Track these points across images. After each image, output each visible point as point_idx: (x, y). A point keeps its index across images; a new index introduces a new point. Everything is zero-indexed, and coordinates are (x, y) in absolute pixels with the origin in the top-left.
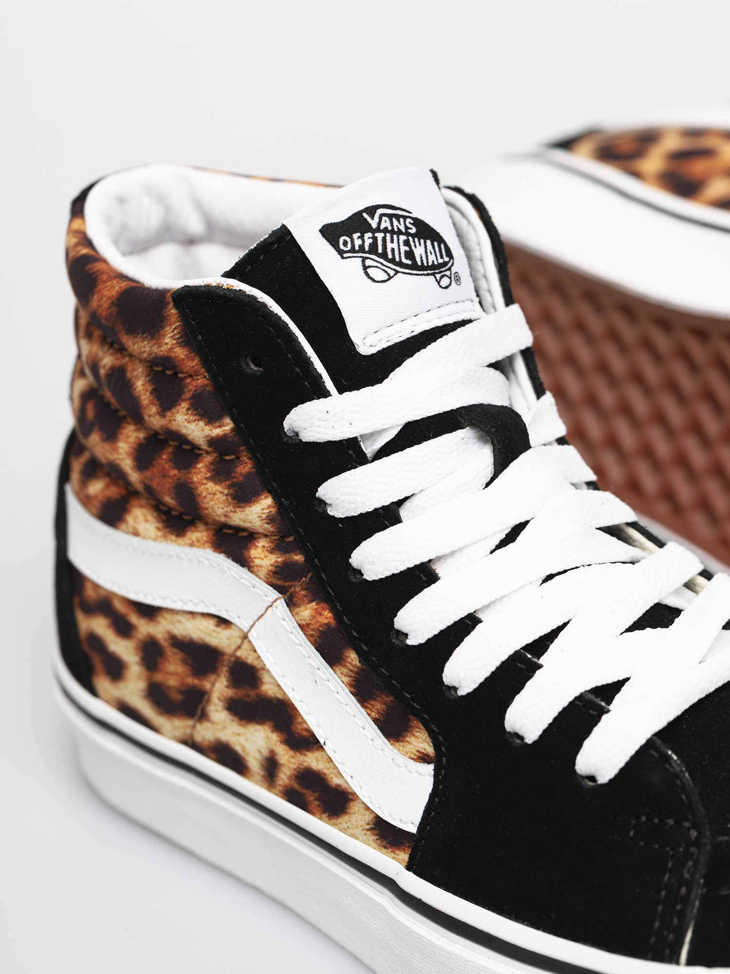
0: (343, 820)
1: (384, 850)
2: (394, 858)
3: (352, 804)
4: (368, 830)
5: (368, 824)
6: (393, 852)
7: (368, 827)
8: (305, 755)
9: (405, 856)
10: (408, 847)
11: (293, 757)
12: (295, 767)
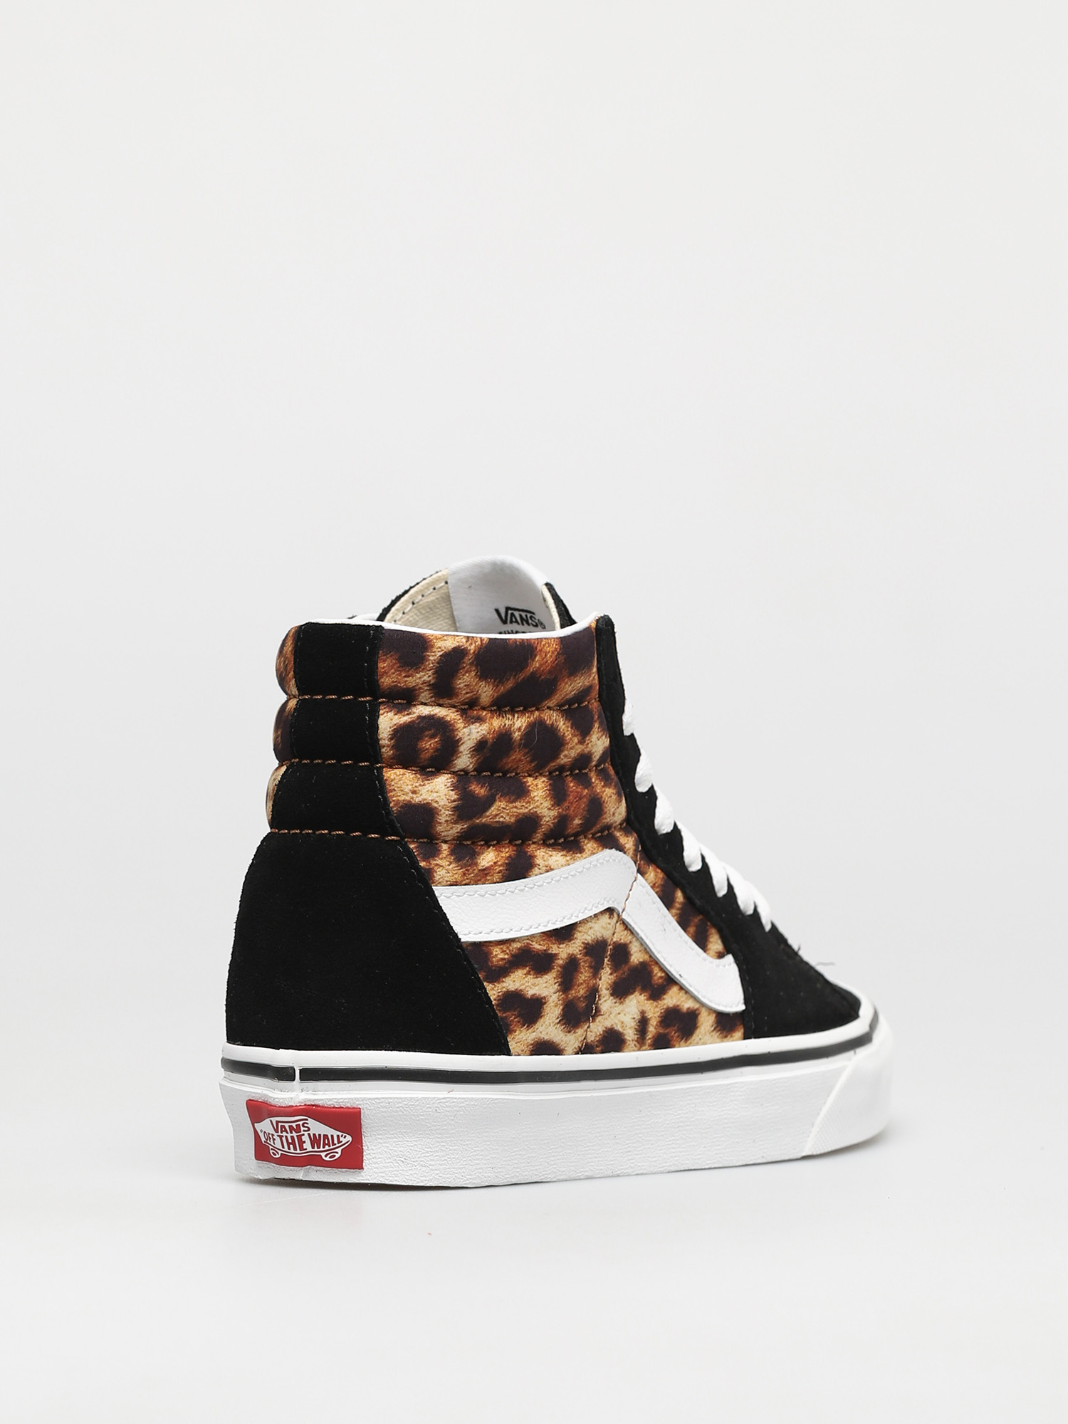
0: (696, 1037)
1: (725, 1040)
2: (733, 1041)
3: (699, 1017)
4: (713, 1031)
5: (712, 1026)
6: (731, 1037)
7: (713, 1028)
8: (664, 999)
9: (739, 1033)
10: (740, 1025)
11: (657, 1006)
12: (659, 1014)
